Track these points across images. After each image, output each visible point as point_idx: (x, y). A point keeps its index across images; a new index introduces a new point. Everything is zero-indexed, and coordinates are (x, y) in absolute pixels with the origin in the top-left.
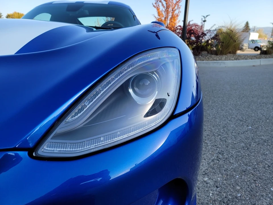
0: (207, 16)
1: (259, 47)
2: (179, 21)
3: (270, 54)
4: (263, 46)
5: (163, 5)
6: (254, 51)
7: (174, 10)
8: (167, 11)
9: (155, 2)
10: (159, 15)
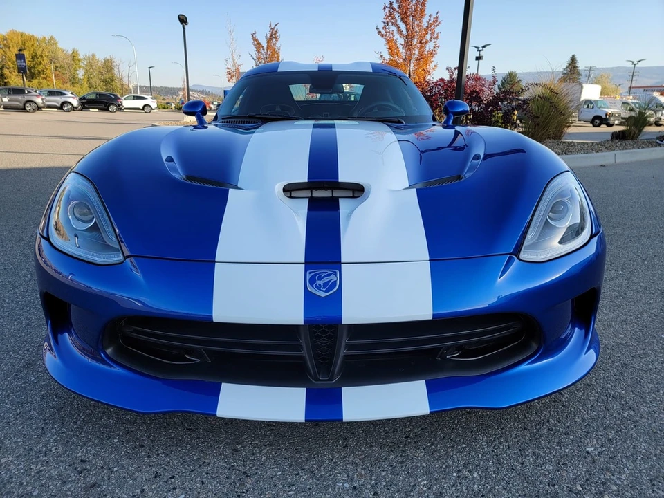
0: (484, 47)
1: (604, 117)
2: (435, 66)
3: (632, 139)
4: (611, 115)
5: (400, 31)
6: (591, 125)
7: (424, 41)
8: (409, 45)
9: (383, 25)
10: (392, 54)
